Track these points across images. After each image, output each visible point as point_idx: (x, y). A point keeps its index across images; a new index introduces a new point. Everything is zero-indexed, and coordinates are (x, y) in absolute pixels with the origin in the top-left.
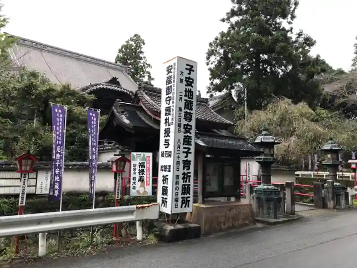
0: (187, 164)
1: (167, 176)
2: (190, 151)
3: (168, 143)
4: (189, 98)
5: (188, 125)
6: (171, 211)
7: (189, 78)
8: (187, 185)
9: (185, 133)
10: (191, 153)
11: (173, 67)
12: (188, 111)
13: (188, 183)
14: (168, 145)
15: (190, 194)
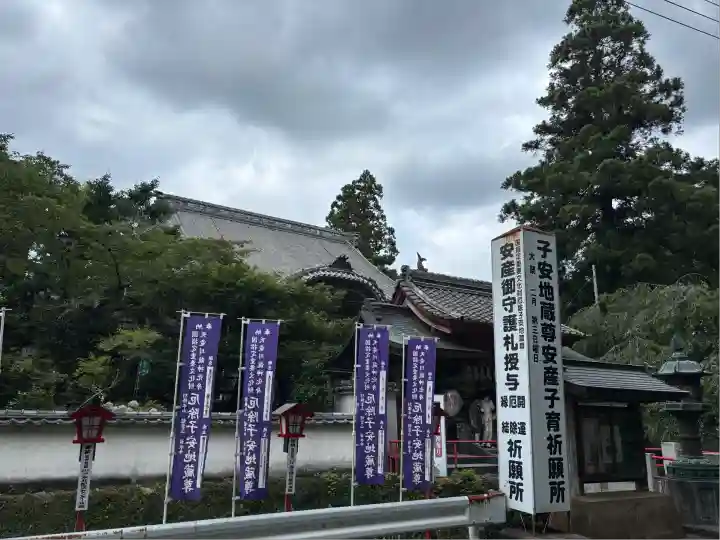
0: (553, 419)
1: (519, 441)
2: (557, 395)
3: (516, 380)
4: (547, 299)
5: (549, 348)
6: (535, 509)
7: (545, 264)
8: (557, 459)
9: (545, 362)
10: (558, 399)
11: (515, 247)
12: (549, 322)
13: (557, 455)
14: (516, 384)
15: (563, 476)
